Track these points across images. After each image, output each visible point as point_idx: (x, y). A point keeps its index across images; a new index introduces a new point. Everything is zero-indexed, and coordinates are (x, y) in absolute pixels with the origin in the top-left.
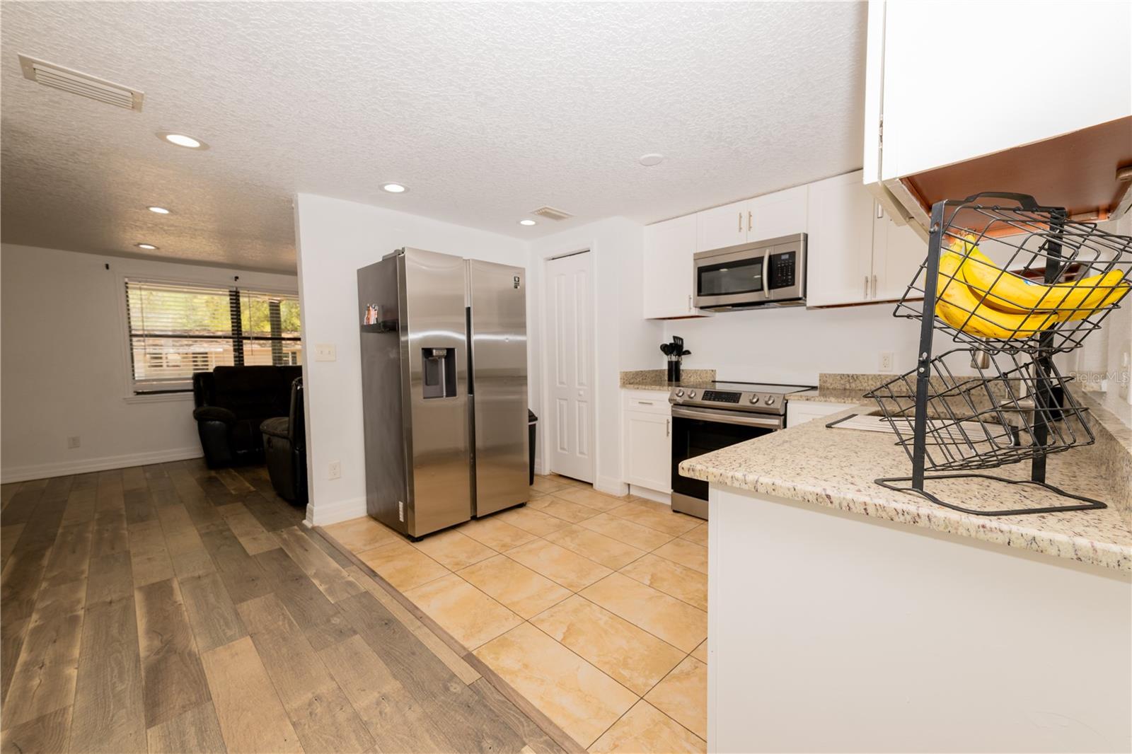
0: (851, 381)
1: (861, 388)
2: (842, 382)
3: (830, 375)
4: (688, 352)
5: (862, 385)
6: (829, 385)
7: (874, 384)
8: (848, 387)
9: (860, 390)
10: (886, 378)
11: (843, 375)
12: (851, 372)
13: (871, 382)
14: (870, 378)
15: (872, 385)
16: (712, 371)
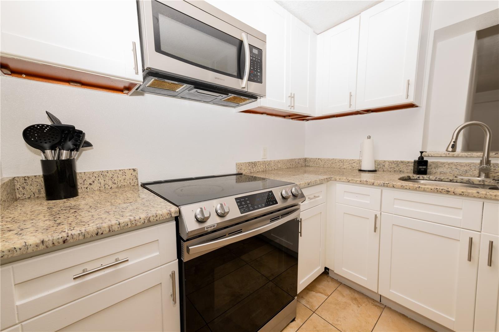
0: (254, 167)
1: (258, 171)
2: (249, 168)
3: (243, 163)
4: (88, 145)
5: (258, 169)
6: (243, 171)
7: (263, 167)
8: (252, 171)
9: (258, 172)
10: (267, 162)
11: (250, 162)
12: (253, 161)
13: (262, 166)
14: (261, 163)
15: (262, 168)
16: (134, 170)
